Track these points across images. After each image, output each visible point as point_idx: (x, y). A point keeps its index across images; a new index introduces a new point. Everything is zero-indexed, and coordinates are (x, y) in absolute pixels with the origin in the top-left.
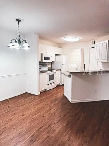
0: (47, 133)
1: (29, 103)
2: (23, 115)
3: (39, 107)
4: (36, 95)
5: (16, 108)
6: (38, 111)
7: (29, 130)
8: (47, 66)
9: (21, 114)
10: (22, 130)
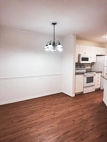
0: (73, 140)
1: (62, 103)
2: (54, 115)
3: (71, 109)
4: (70, 96)
5: (50, 106)
6: (69, 113)
7: (56, 131)
8: (85, 67)
9: (53, 112)
10: (49, 128)
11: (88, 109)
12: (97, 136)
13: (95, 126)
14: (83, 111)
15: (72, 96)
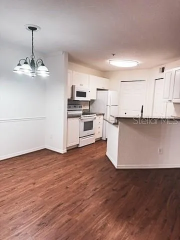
0: (68, 214)
1: (47, 165)
2: (34, 184)
3: (61, 172)
4: (58, 153)
5: (26, 171)
6: (60, 178)
7: (40, 207)
9: (32, 181)
10: (29, 206)
11: (86, 169)
12: (100, 203)
13: (98, 190)
14: (80, 173)
15: (62, 153)
